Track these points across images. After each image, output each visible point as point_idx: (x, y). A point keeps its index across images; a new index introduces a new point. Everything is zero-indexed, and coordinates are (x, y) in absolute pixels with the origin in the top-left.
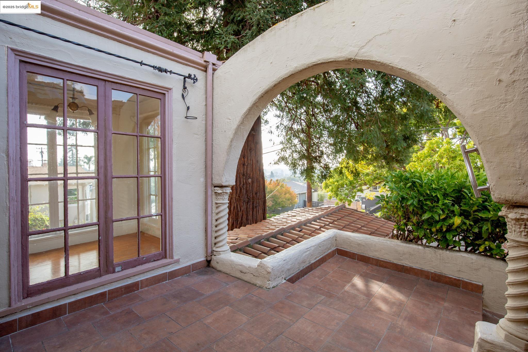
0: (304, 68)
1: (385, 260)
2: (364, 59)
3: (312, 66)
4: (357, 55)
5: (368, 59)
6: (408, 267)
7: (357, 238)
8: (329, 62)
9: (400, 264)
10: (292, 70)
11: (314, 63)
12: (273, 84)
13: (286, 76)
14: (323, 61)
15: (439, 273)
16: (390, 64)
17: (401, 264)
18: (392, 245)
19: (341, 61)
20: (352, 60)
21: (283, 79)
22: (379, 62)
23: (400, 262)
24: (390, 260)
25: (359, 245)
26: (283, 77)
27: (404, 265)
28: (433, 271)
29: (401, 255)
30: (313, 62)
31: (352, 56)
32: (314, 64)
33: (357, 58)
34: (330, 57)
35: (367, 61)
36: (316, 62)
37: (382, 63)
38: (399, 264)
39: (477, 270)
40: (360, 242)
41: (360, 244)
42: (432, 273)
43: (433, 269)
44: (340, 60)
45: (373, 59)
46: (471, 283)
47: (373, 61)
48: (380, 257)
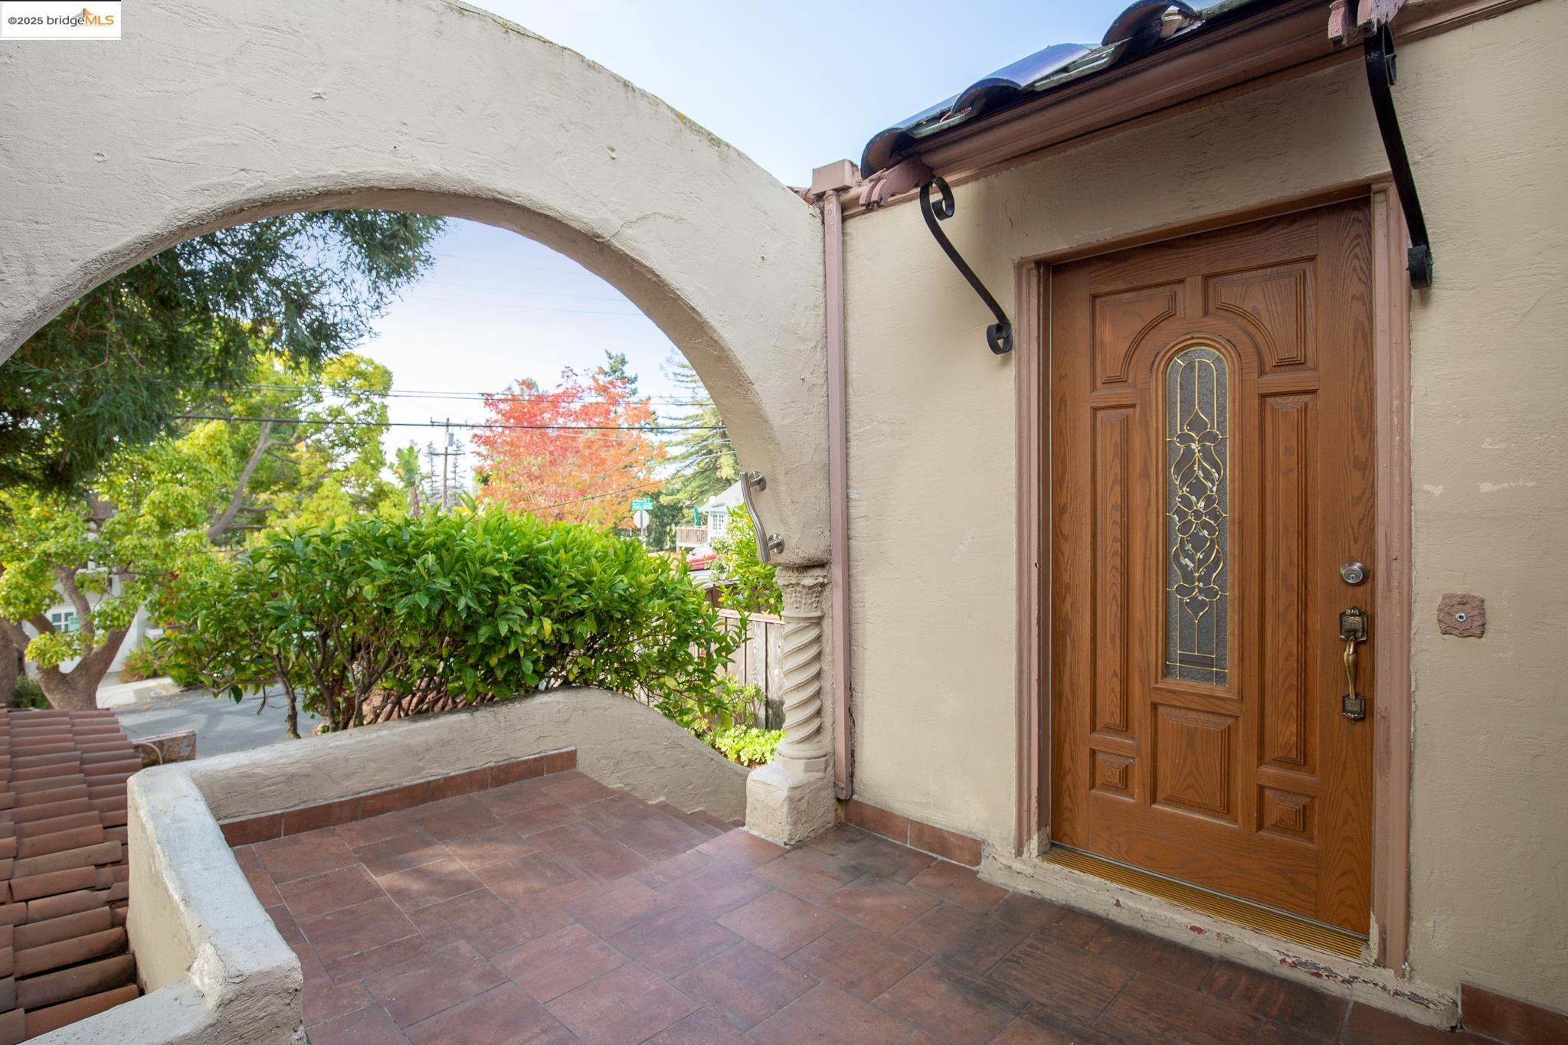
0: (460, 188)
1: (378, 791)
2: (628, 253)
3: (486, 199)
4: (617, 236)
5: (637, 258)
6: (439, 780)
7: (282, 761)
8: (540, 214)
9: (419, 781)
10: (419, 175)
11: (500, 193)
12: (320, 185)
13: (384, 184)
14: (528, 204)
15: (506, 762)
16: (678, 289)
17: (423, 781)
18: (396, 738)
19: (574, 229)
20: (601, 240)
21: (371, 189)
22: (658, 276)
23: (418, 776)
24: (391, 783)
25: (291, 779)
26: (376, 184)
27: (431, 779)
28: (492, 764)
29: (421, 756)
30: (499, 190)
31: (606, 233)
32: (499, 196)
33: (617, 243)
34: (551, 203)
35: (634, 260)
36: (507, 196)
37: (662, 281)
38: (416, 785)
39: (566, 722)
40: (292, 769)
41: (293, 776)
42: (492, 768)
43: (492, 758)
44: (574, 224)
45: (648, 264)
46: (560, 753)
47: (645, 267)
48: (362, 789)
